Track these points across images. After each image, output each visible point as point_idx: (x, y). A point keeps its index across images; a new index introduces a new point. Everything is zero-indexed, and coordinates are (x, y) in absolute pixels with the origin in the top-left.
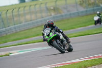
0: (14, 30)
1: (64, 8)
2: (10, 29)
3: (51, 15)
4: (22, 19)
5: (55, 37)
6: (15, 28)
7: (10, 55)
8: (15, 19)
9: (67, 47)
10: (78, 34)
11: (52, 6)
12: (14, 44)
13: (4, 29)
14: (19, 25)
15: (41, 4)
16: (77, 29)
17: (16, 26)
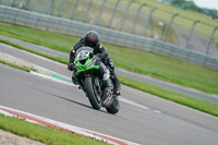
0: (66, 28)
1: (184, 36)
2: (60, 23)
3: (152, 37)
4: (93, 16)
5: (94, 70)
6: (70, 25)
7: (32, 72)
8: (80, 9)
9: (108, 101)
10: (184, 99)
11: (162, 21)
12: (50, 55)
13: (49, 16)
14: (79, 23)
15: (145, 5)
16: (186, 89)
17: (74, 22)
